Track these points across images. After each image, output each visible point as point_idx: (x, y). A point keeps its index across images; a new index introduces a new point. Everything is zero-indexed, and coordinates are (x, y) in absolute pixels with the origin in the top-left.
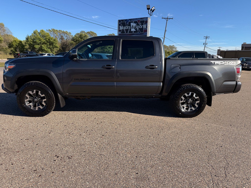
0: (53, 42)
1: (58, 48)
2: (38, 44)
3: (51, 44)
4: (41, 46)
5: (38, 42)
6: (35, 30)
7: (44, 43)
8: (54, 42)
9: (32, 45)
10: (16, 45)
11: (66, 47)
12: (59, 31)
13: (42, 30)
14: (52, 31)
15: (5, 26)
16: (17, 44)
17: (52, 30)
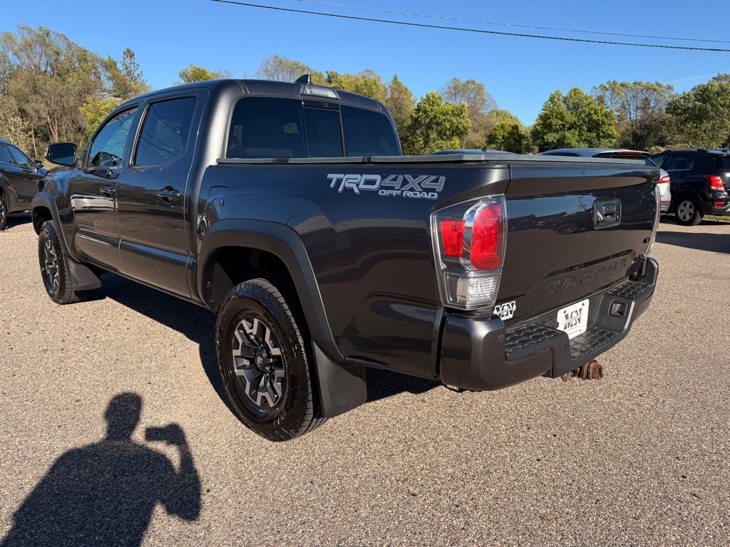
0: (600, 122)
1: (614, 138)
2: (556, 131)
3: (594, 126)
4: (564, 136)
5: (556, 126)
6: (553, 92)
7: (573, 126)
8: (603, 122)
9: (539, 132)
10: (503, 136)
11: (649, 134)
12: (635, 83)
13: (575, 90)
14: (607, 90)
15: (486, 91)
16: (506, 135)
17: (607, 86)
